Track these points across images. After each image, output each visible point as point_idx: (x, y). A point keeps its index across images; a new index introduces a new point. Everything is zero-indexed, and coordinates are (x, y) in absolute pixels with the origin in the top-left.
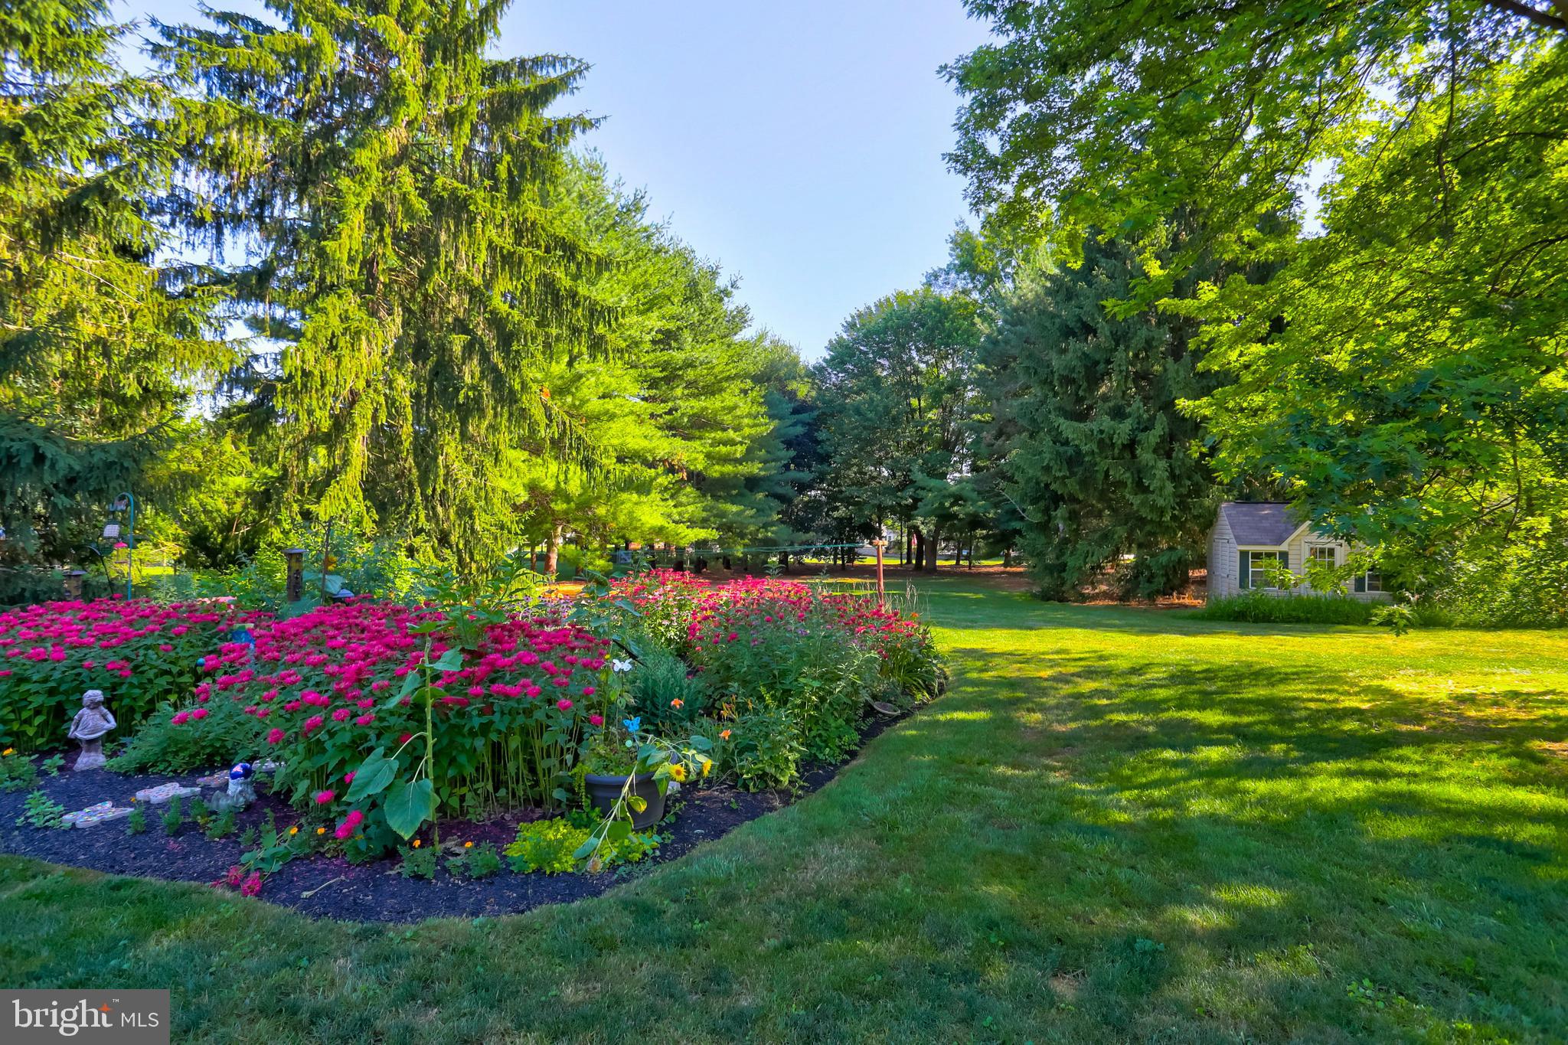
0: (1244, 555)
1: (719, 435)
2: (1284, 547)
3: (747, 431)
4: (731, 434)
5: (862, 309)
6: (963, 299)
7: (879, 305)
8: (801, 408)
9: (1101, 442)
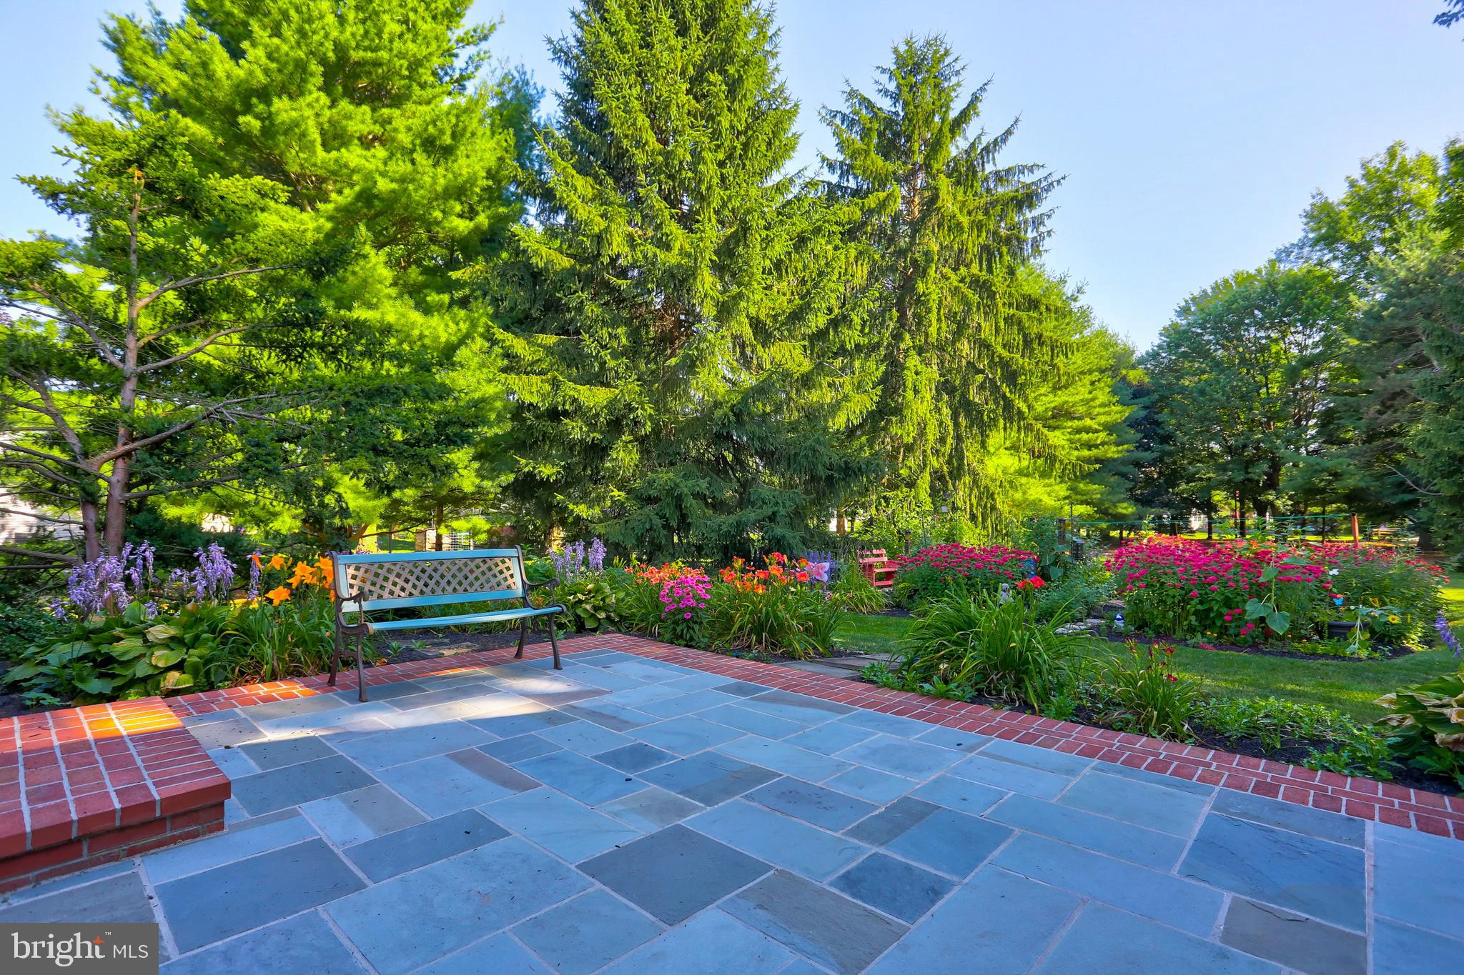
1: (1076, 423)
3: (1103, 419)
4: (1088, 422)
5: (1196, 294)
6: (1319, 271)
7: (1216, 288)
8: (1139, 393)
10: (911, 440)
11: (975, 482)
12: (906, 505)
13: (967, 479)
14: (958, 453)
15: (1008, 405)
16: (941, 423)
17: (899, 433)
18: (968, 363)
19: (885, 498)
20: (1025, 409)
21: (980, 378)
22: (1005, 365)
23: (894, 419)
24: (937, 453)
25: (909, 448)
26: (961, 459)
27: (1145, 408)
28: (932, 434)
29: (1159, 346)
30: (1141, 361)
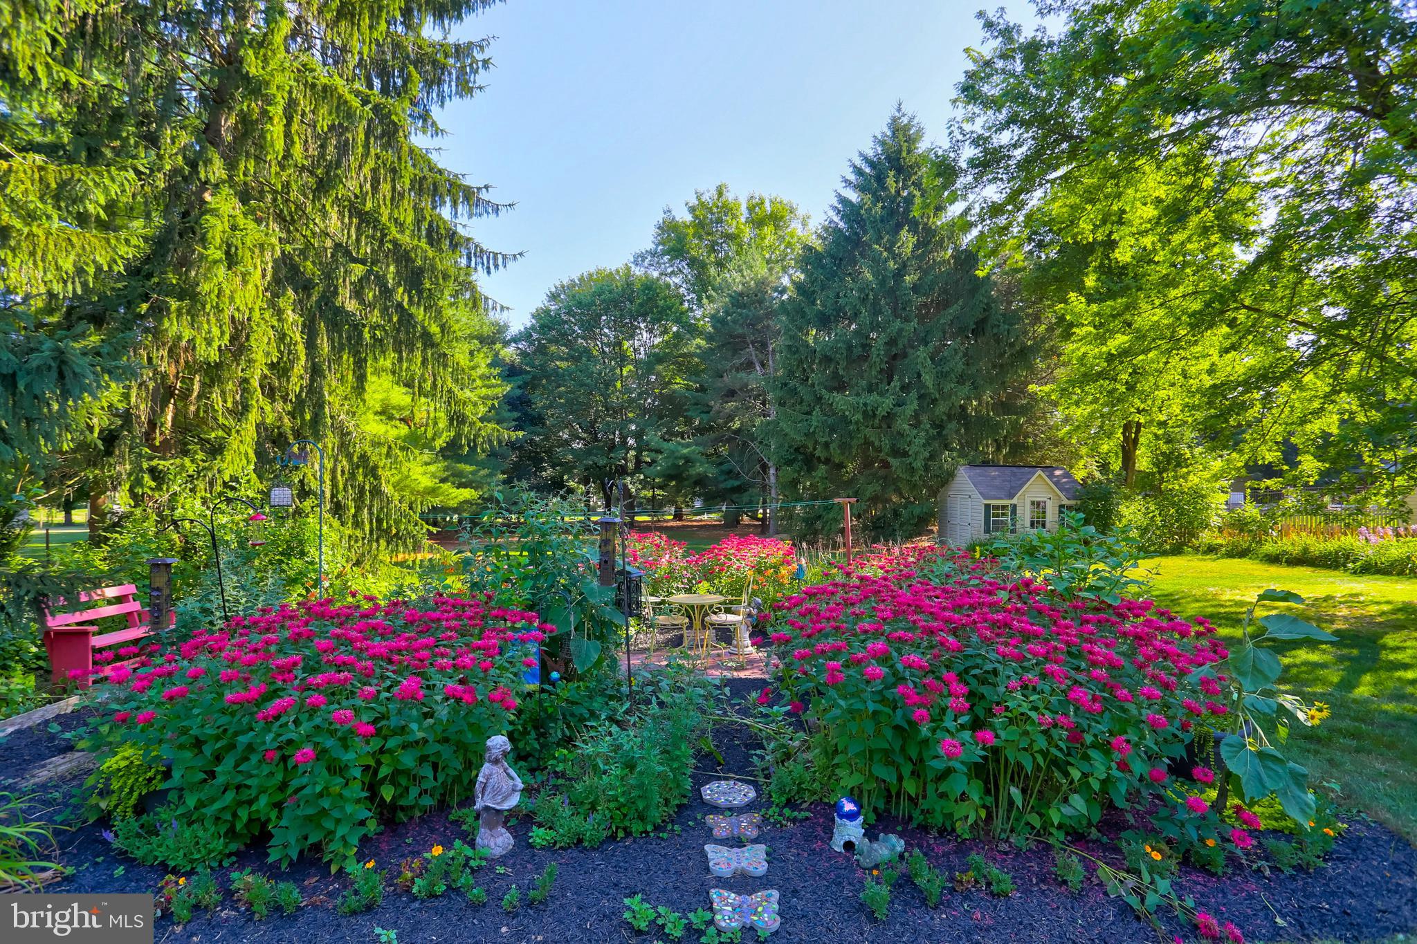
0: (987, 506)
2: (1014, 501)
5: (565, 282)
7: (581, 279)
8: (511, 372)
9: (865, 413)
10: (214, 357)
11: (343, 446)
12: (201, 485)
13: (331, 440)
14: (313, 397)
15: (406, 319)
16: (282, 337)
17: (187, 334)
18: (338, 246)
19: (153, 471)
20: (434, 329)
21: (358, 270)
22: (402, 256)
23: (174, 304)
24: (270, 392)
25: (213, 373)
26: (320, 405)
27: (519, 387)
28: (262, 349)
29: (533, 327)
30: (515, 340)
